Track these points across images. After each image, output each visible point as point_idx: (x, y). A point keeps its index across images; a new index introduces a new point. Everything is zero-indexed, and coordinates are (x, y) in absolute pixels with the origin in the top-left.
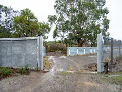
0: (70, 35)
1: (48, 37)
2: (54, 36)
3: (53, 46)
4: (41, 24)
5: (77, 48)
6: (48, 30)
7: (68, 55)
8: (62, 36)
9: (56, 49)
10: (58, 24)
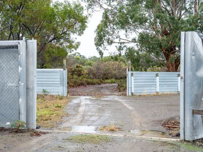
0: (143, 39)
1: (78, 44)
2: (99, 41)
3: (98, 69)
4: (61, 8)
5: (157, 75)
6: (80, 24)
7: (129, 93)
8: (122, 41)
9: (107, 79)
10: (110, 8)
